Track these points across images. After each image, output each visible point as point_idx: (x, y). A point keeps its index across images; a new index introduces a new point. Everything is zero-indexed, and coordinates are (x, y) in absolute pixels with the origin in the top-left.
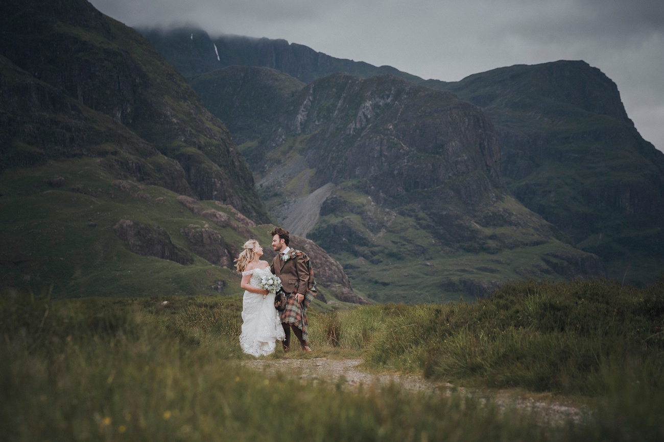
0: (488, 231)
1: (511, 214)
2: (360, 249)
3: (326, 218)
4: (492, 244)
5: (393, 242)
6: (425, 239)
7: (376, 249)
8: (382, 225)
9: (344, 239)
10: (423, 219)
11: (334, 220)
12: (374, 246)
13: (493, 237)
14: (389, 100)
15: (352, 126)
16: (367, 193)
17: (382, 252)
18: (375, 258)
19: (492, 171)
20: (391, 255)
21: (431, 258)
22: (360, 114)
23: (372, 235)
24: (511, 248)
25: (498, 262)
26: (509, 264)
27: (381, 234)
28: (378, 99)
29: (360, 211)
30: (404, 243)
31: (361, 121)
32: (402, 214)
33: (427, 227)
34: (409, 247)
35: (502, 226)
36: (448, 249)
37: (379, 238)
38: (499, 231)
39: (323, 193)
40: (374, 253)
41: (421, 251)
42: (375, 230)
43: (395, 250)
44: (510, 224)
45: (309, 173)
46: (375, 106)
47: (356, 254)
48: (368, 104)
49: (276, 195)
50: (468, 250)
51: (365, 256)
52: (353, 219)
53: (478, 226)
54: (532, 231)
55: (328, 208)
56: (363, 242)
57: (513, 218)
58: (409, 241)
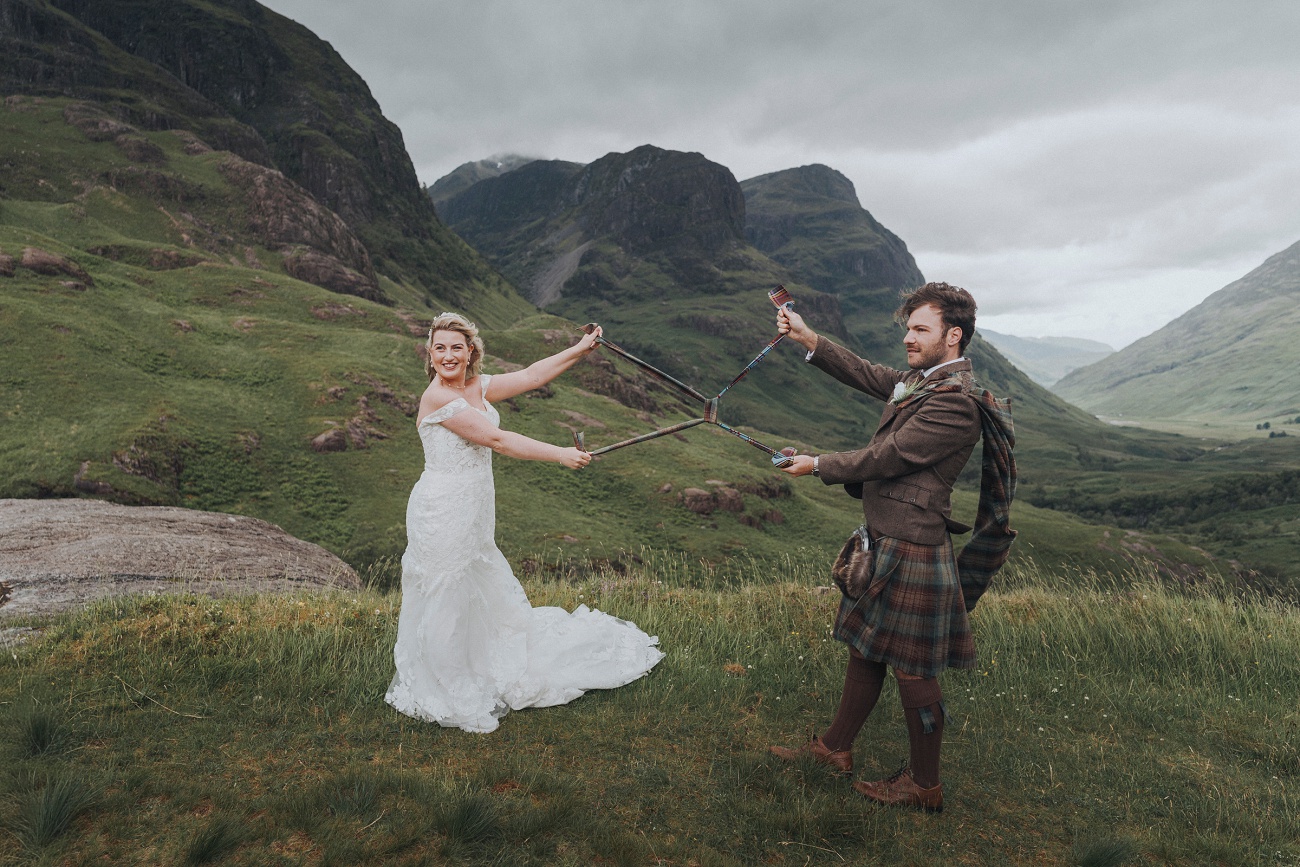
0: (726, 274)
1: (750, 260)
2: (606, 293)
3: (582, 268)
4: (728, 285)
5: (636, 286)
6: (666, 282)
7: (618, 292)
8: (628, 271)
9: (593, 285)
10: (665, 264)
11: (587, 268)
12: (618, 289)
13: (731, 280)
14: (646, 166)
15: (614, 190)
16: (619, 244)
17: (624, 295)
18: (619, 300)
19: (736, 223)
20: (632, 297)
21: (669, 299)
22: (622, 179)
23: (617, 280)
24: (749, 290)
25: (732, 301)
26: (742, 303)
27: (626, 279)
28: (637, 166)
29: (610, 260)
30: (645, 285)
31: (622, 186)
32: (647, 260)
33: (668, 272)
34: (650, 289)
35: (741, 270)
36: (686, 290)
37: (624, 283)
38: (738, 274)
39: (584, 247)
40: (617, 296)
41: (661, 293)
42: (620, 275)
43: (636, 293)
44: (749, 268)
45: (580, 234)
46: (634, 172)
47: (601, 297)
48: (628, 170)
49: (548, 252)
50: (706, 292)
51: (608, 299)
52: (602, 267)
53: (717, 270)
54: (770, 275)
55: (585, 260)
56: (609, 286)
57: (753, 263)
58: (650, 284)
